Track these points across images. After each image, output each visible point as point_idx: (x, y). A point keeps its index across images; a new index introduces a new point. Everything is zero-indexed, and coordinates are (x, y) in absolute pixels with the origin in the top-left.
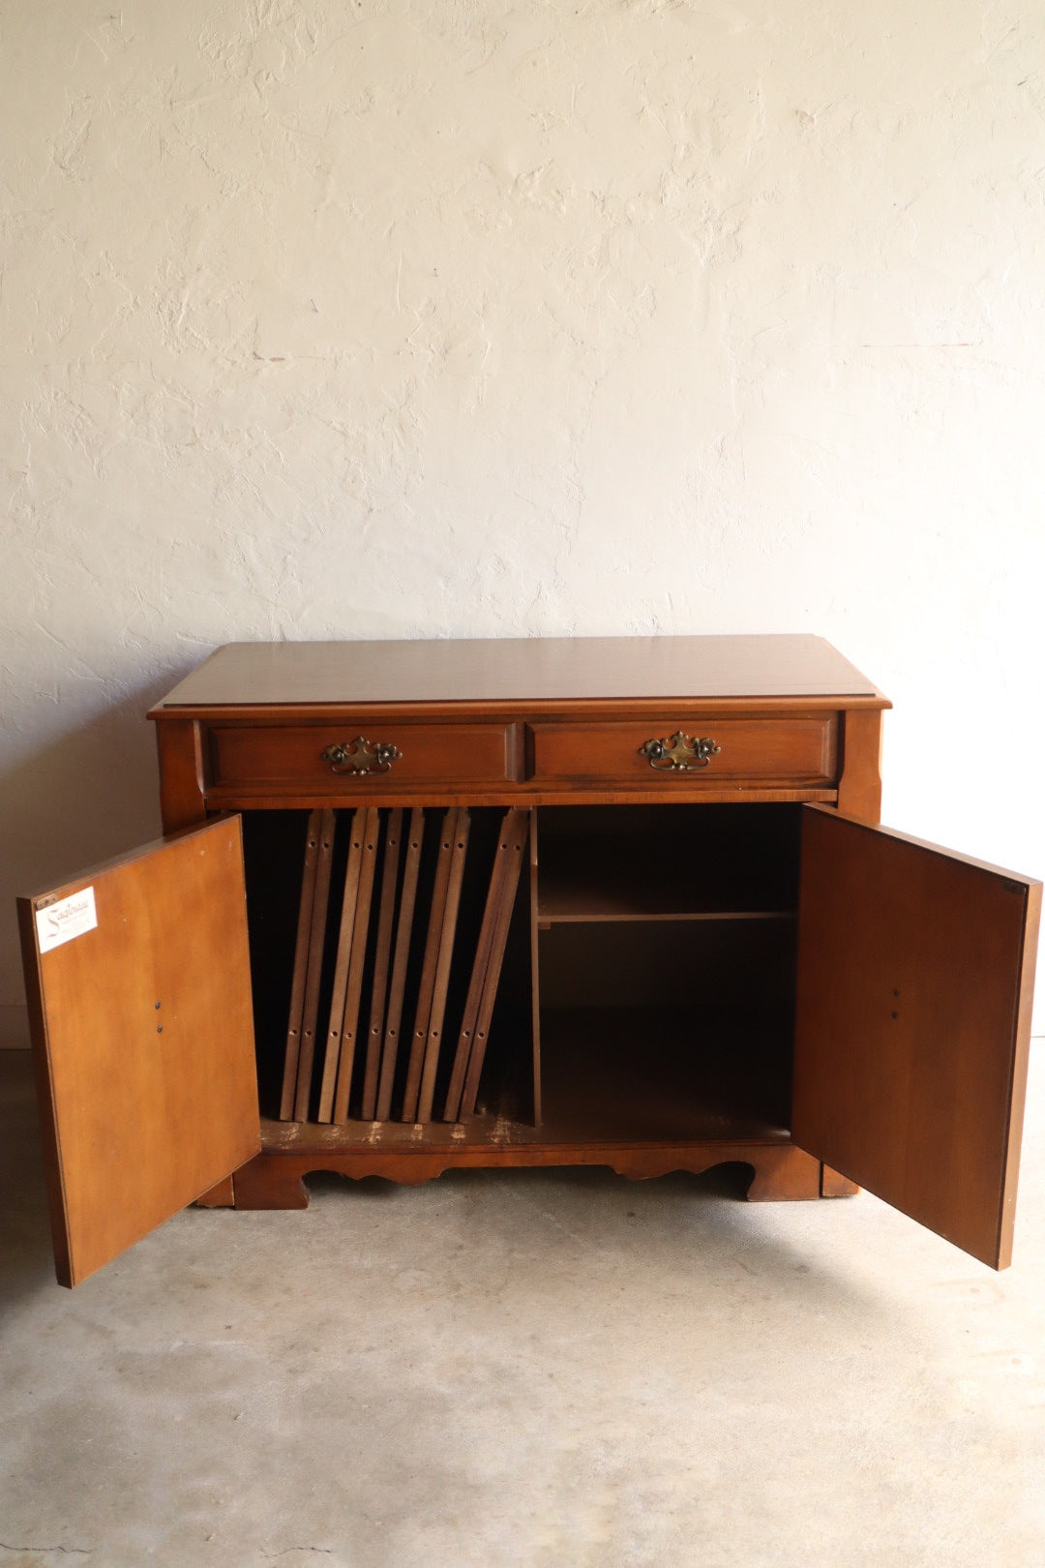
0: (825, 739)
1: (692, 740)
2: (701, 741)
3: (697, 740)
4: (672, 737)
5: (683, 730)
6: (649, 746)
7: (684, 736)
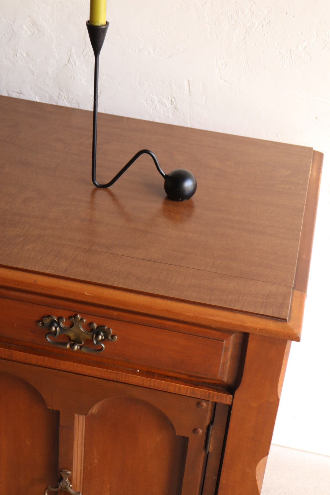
0: (226, 350)
1: (91, 324)
2: (98, 327)
3: (95, 325)
4: (70, 317)
5: (80, 313)
6: (47, 321)
7: (82, 319)
